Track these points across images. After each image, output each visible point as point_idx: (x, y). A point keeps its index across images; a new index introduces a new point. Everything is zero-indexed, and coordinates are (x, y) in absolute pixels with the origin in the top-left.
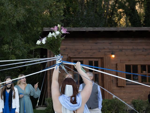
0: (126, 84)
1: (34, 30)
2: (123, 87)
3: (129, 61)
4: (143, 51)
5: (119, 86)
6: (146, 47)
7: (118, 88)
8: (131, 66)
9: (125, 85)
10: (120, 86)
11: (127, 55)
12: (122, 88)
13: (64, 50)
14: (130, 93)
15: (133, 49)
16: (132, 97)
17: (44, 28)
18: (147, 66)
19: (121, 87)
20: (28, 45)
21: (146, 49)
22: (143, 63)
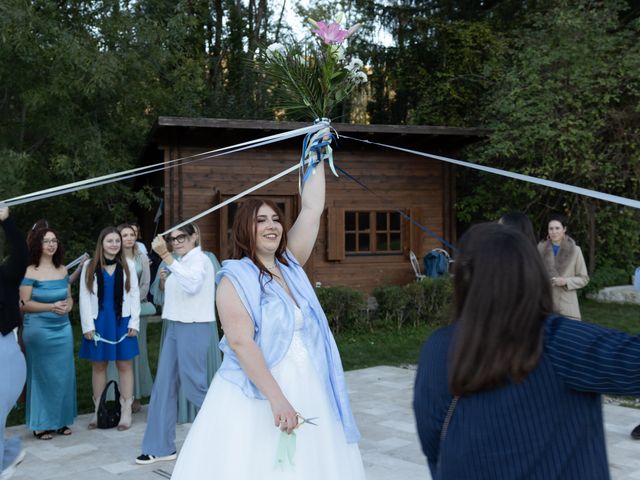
0: (347, 255)
1: (130, 123)
2: (339, 261)
3: (354, 202)
4: (382, 182)
5: (330, 258)
6: (388, 173)
7: (327, 264)
8: (357, 215)
9: (344, 258)
10: (333, 259)
11: (349, 191)
12: (337, 264)
13: (207, 176)
14: (353, 274)
15: (363, 176)
16: (357, 284)
17: (160, 118)
18: (388, 215)
19: (334, 261)
20: (119, 160)
21: (388, 177)
22: (380, 209)
